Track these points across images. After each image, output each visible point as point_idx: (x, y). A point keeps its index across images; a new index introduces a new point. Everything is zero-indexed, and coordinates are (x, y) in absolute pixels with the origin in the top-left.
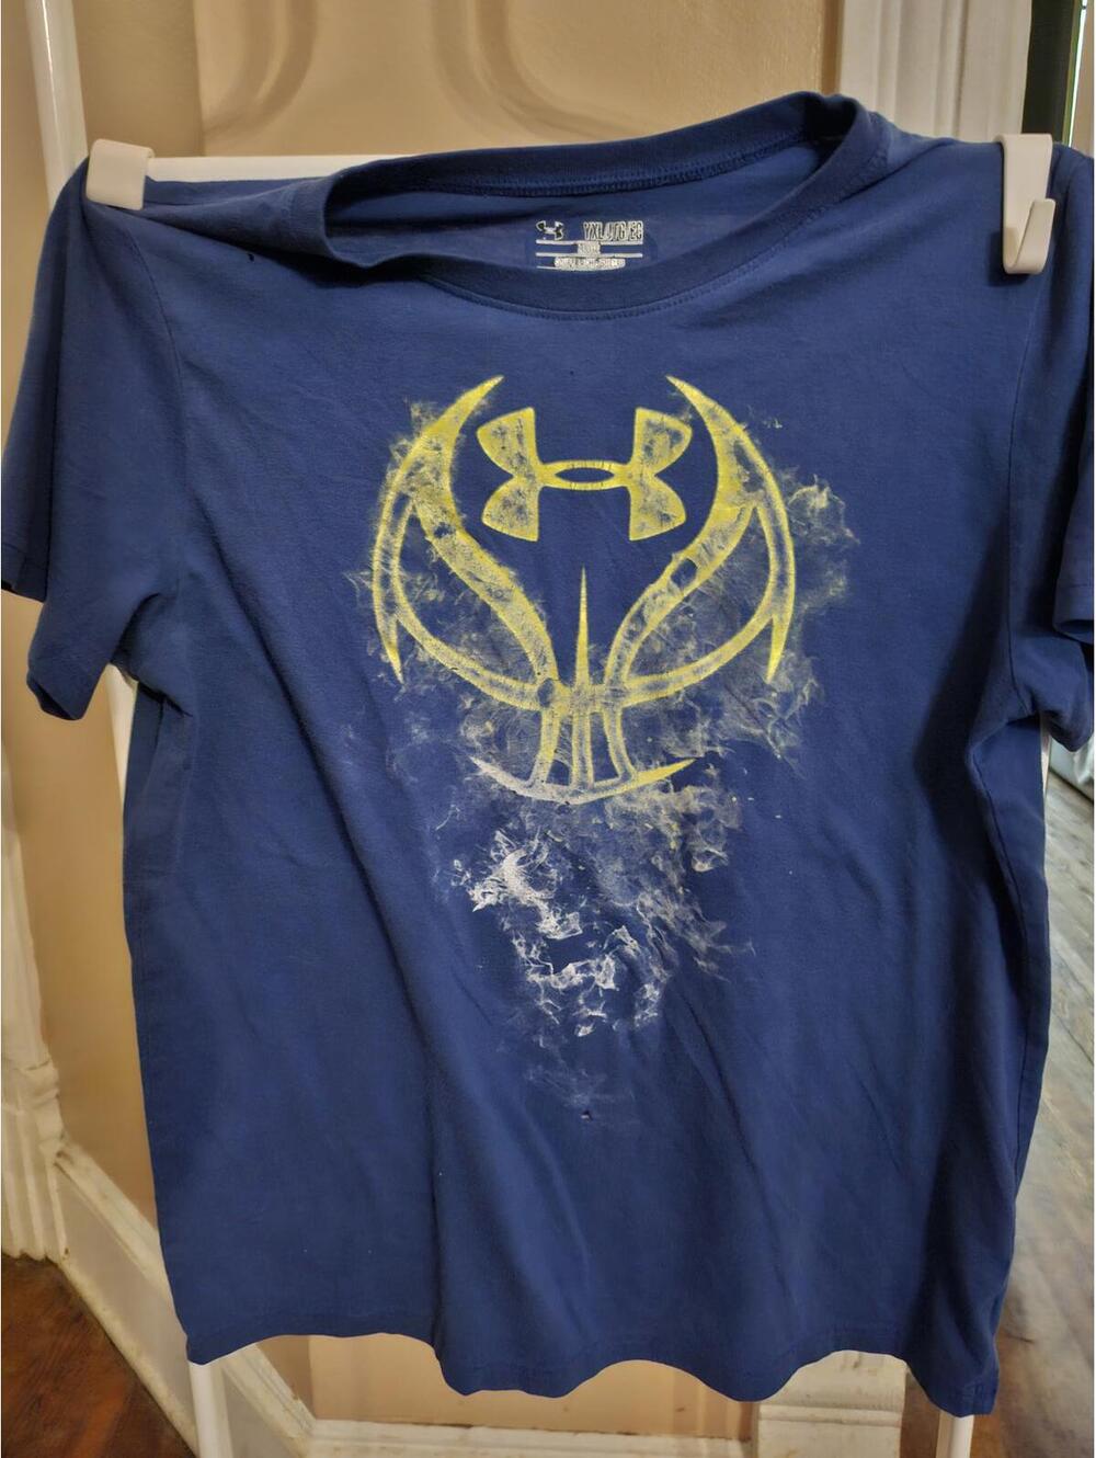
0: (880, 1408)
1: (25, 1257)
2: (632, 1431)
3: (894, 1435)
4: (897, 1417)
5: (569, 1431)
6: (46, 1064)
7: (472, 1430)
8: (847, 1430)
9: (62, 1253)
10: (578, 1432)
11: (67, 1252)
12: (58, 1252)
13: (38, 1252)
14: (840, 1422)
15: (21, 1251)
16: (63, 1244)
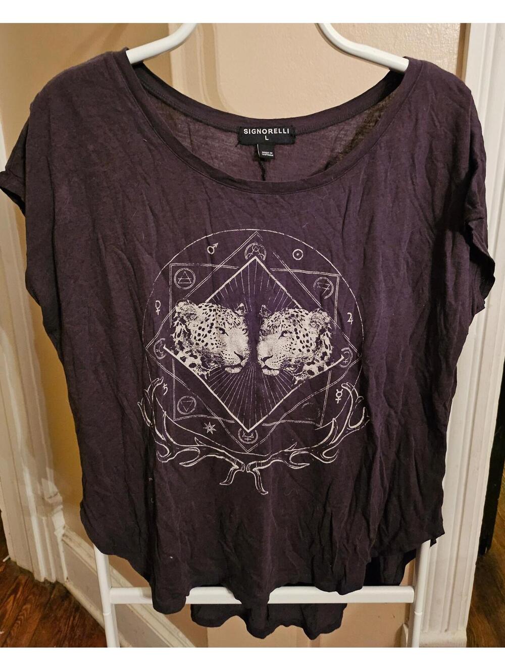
1: (46, 581)
6: (57, 495)
9: (65, 580)
11: (67, 579)
12: (63, 578)
13: (53, 579)
15: (45, 578)
16: (65, 575)
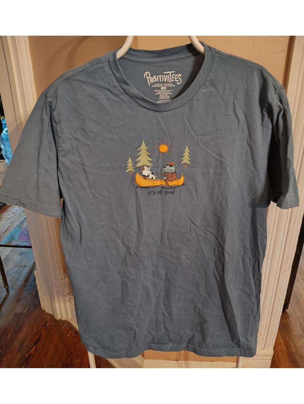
0: (268, 356)
1: (60, 320)
2: (213, 361)
3: (271, 361)
4: (271, 358)
5: (200, 361)
6: (65, 278)
7: (179, 361)
8: (260, 360)
9: (70, 319)
10: (201, 361)
12: (69, 319)
13: (64, 319)
14: (259, 359)
15: (60, 318)
16: (70, 317)
